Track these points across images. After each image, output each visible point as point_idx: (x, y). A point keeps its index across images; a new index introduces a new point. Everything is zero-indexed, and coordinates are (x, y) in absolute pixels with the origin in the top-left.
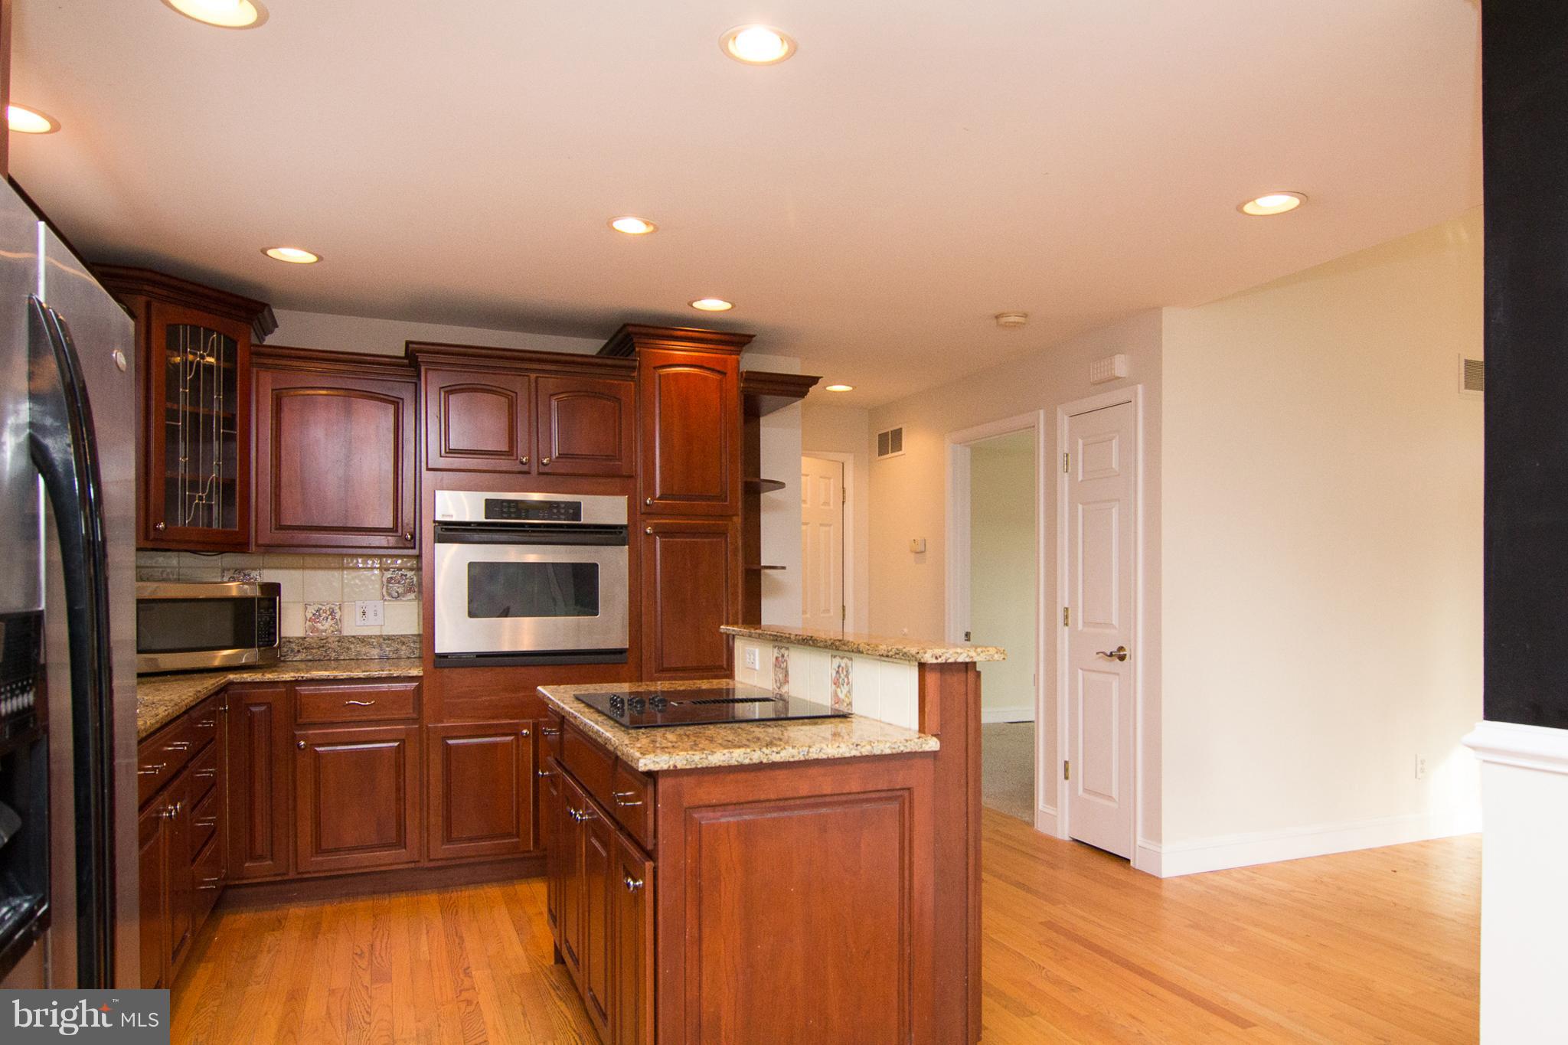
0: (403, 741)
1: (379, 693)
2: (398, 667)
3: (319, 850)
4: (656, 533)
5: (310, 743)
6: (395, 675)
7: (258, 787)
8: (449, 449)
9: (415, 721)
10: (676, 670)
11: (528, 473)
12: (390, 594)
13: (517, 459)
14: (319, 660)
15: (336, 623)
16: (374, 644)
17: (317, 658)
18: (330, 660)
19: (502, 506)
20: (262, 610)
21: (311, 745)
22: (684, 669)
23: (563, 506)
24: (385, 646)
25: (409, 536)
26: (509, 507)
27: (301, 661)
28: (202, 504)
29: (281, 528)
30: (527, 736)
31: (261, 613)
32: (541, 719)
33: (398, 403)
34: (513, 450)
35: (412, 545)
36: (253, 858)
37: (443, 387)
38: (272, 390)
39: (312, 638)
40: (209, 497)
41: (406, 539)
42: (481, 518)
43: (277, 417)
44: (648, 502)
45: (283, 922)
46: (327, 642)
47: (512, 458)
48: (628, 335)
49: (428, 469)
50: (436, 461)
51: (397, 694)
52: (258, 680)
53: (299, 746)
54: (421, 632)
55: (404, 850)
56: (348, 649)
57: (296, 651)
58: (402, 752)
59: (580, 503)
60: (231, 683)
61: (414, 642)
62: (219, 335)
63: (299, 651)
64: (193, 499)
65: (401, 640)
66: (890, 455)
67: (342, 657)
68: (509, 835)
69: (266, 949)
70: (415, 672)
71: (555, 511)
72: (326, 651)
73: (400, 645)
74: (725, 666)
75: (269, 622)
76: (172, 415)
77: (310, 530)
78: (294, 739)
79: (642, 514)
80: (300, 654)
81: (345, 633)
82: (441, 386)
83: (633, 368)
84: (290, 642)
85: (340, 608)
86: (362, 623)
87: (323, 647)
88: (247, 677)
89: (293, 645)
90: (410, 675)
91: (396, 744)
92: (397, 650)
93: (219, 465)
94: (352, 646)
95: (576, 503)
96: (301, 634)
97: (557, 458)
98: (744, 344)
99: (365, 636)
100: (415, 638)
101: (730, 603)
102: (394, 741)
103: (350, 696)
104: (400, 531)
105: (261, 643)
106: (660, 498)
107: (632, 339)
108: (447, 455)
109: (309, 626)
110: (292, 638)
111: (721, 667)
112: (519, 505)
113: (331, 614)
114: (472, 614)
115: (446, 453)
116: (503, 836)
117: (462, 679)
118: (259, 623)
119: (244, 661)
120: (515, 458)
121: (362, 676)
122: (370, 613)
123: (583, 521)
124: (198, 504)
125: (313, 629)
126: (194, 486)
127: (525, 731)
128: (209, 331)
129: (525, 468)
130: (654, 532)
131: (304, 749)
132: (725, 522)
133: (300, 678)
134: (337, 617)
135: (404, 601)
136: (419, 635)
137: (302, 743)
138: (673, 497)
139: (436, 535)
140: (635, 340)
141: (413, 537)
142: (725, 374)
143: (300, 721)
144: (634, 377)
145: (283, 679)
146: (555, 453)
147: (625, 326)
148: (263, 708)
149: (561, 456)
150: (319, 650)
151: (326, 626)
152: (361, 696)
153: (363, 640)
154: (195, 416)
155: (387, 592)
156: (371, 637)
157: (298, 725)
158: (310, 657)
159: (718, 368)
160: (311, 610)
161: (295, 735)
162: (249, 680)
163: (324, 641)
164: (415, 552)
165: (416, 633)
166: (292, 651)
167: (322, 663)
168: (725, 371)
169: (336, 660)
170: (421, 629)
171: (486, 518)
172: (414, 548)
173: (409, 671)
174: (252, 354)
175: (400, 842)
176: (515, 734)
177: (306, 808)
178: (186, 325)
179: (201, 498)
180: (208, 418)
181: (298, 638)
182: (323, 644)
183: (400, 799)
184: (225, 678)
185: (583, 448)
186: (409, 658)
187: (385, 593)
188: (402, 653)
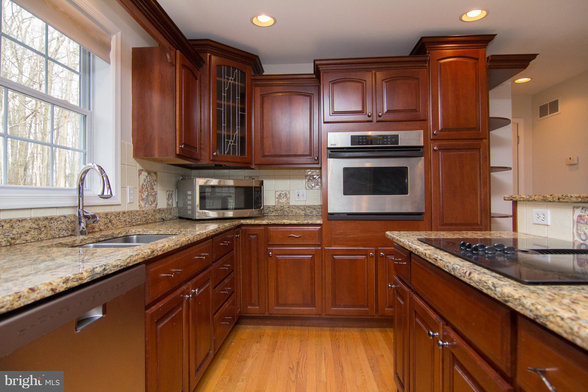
0: (313, 255)
1: (304, 232)
2: (311, 219)
3: (278, 304)
4: (439, 150)
5: (274, 253)
6: (310, 223)
7: (253, 272)
8: (334, 112)
9: (319, 245)
10: (451, 225)
11: (371, 121)
12: (309, 187)
13: (366, 114)
14: (281, 216)
15: (287, 200)
16: (303, 209)
17: (280, 214)
18: (285, 216)
19: (359, 139)
20: (256, 192)
21: (275, 254)
22: (456, 225)
23: (389, 137)
24: (307, 210)
25: (316, 158)
26: (363, 139)
27: (274, 216)
28: (232, 145)
29: (264, 156)
30: (372, 256)
31: (256, 193)
32: (379, 248)
33: (311, 96)
34: (364, 110)
35: (318, 162)
36: (251, 305)
37: (331, 82)
38: (260, 95)
39: (278, 206)
40: (235, 142)
41: (315, 160)
42: (349, 145)
43: (262, 107)
44: (435, 132)
45: (262, 337)
46: (284, 208)
47: (363, 114)
48: (423, 44)
49: (325, 123)
50: (328, 118)
51: (311, 232)
52: (253, 223)
53: (269, 255)
54: (322, 204)
55: (314, 308)
56: (292, 211)
57: (272, 211)
58: (313, 260)
59: (398, 135)
60: (242, 225)
61: (319, 208)
62: (238, 70)
63: (273, 212)
64: (228, 142)
65: (314, 207)
66: (549, 115)
67: (290, 215)
68: (363, 306)
69: (251, 355)
70: (319, 222)
71: (385, 140)
72: (283, 212)
73: (313, 209)
74: (479, 223)
75: (259, 197)
76: (220, 106)
77: (275, 156)
78: (267, 251)
79: (431, 140)
80: (273, 213)
81: (291, 204)
82: (330, 81)
83: (425, 61)
84: (269, 207)
85: (289, 193)
86: (297, 200)
87: (282, 210)
88: (248, 222)
89: (271, 209)
90: (317, 223)
91: (311, 256)
92: (312, 212)
93: (239, 128)
94: (294, 210)
95: (396, 135)
96: (274, 204)
97: (386, 112)
98: (489, 41)
99: (299, 206)
100: (319, 207)
101: (482, 187)
102: (310, 255)
103: (291, 232)
104: (312, 155)
105: (255, 207)
106: (442, 130)
107: (425, 46)
108: (333, 115)
109: (277, 201)
110: (270, 206)
111: (477, 224)
112: (367, 138)
113: (285, 196)
114: (345, 194)
115: (332, 114)
116: (360, 306)
117: (341, 227)
118: (255, 197)
119: (248, 215)
120: (365, 114)
121: (296, 223)
122: (301, 195)
123: (400, 144)
124: (230, 145)
125: (279, 202)
126: (229, 137)
127: (371, 254)
128: (234, 69)
129: (370, 119)
130: (438, 149)
131: (271, 256)
132: (480, 142)
133: (270, 223)
134: (288, 196)
135: (315, 190)
136: (321, 205)
137: (271, 253)
138: (449, 130)
139: (328, 155)
140: (427, 46)
141: (318, 158)
142: (478, 59)
143: (270, 243)
144: (426, 66)
145: (263, 223)
146: (385, 110)
147: (422, 39)
148: (255, 236)
149: (388, 111)
150: (282, 211)
151: (283, 200)
152: (295, 232)
153: (298, 207)
154: (228, 107)
155: (308, 186)
156: (301, 206)
157: (269, 245)
158: (277, 214)
159: (474, 56)
160: (278, 193)
161: (267, 249)
162: (249, 223)
163: (283, 207)
164: (319, 166)
165: (320, 204)
166: (270, 211)
167: (282, 217)
168: (478, 57)
169: (288, 216)
170: (322, 203)
171: (351, 145)
172: (318, 164)
173: (316, 221)
174: (252, 80)
175: (313, 304)
176: (366, 255)
177: (272, 284)
178: (225, 66)
179: (231, 142)
180: (234, 108)
181: (272, 206)
182: (282, 209)
183: (313, 284)
184: (239, 222)
185: (400, 107)
186: (317, 216)
187: (307, 186)
188: (314, 213)
